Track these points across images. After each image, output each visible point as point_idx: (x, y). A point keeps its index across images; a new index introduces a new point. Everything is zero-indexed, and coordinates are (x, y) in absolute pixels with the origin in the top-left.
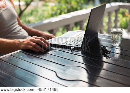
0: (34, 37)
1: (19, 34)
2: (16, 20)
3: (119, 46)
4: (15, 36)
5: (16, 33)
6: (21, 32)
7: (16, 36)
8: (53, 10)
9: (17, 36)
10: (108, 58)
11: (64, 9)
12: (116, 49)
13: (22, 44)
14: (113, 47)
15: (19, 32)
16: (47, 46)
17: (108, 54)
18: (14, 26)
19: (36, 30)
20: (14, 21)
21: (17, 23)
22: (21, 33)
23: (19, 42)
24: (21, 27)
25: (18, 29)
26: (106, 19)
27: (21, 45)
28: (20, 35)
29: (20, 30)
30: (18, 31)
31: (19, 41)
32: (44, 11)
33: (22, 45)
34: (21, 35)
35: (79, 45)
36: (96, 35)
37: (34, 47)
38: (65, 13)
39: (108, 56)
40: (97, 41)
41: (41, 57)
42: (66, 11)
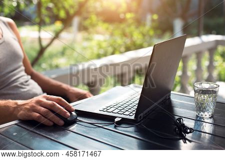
0: (44, 97)
1: (23, 90)
2: (21, 63)
3: (210, 118)
4: (15, 92)
5: (17, 87)
6: (28, 85)
7: (17, 94)
8: (100, 47)
9: (18, 92)
10: (187, 141)
11: (120, 46)
12: (204, 124)
13: (21, 110)
14: (199, 120)
15: (24, 86)
16: (69, 114)
17: (188, 133)
18: (15, 75)
19: (59, 83)
20: (16, 66)
21: (23, 68)
22: (28, 88)
23: (15, 106)
24: (29, 77)
25: (22, 80)
26: (192, 65)
27: (19, 111)
28: (24, 92)
29: (27, 81)
30: (22, 84)
31: (16, 104)
32: (85, 48)
33: (21, 112)
34: (26, 91)
35: (131, 114)
36: (167, 95)
37: (43, 115)
38: (121, 53)
39: (187, 137)
40: (168, 105)
41: (52, 136)
42: (123, 49)
